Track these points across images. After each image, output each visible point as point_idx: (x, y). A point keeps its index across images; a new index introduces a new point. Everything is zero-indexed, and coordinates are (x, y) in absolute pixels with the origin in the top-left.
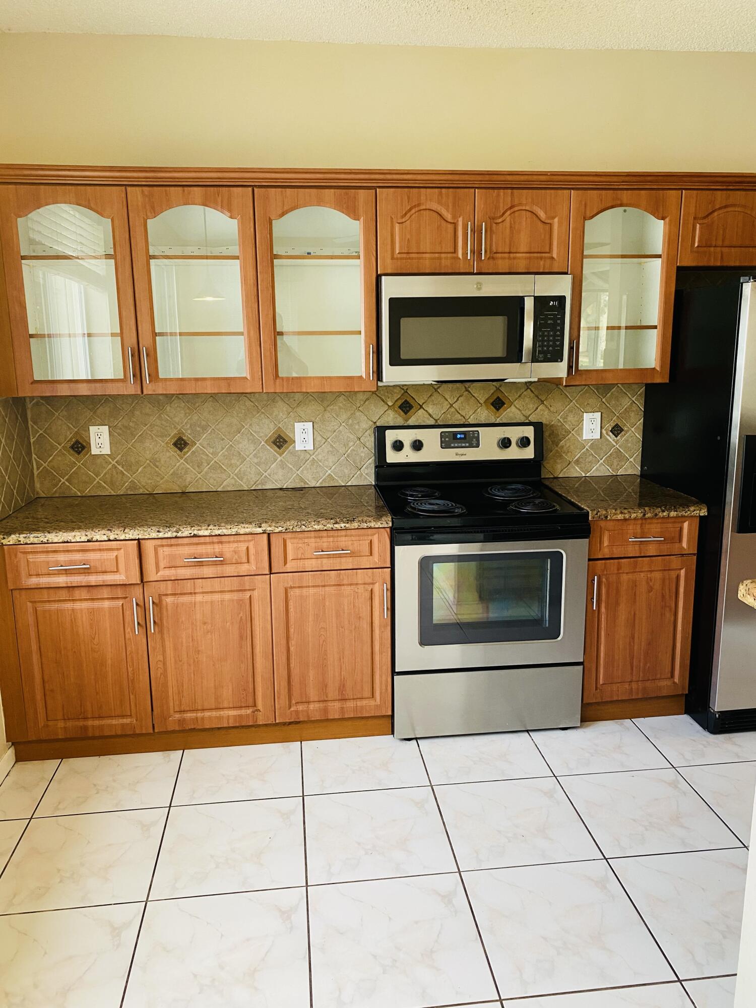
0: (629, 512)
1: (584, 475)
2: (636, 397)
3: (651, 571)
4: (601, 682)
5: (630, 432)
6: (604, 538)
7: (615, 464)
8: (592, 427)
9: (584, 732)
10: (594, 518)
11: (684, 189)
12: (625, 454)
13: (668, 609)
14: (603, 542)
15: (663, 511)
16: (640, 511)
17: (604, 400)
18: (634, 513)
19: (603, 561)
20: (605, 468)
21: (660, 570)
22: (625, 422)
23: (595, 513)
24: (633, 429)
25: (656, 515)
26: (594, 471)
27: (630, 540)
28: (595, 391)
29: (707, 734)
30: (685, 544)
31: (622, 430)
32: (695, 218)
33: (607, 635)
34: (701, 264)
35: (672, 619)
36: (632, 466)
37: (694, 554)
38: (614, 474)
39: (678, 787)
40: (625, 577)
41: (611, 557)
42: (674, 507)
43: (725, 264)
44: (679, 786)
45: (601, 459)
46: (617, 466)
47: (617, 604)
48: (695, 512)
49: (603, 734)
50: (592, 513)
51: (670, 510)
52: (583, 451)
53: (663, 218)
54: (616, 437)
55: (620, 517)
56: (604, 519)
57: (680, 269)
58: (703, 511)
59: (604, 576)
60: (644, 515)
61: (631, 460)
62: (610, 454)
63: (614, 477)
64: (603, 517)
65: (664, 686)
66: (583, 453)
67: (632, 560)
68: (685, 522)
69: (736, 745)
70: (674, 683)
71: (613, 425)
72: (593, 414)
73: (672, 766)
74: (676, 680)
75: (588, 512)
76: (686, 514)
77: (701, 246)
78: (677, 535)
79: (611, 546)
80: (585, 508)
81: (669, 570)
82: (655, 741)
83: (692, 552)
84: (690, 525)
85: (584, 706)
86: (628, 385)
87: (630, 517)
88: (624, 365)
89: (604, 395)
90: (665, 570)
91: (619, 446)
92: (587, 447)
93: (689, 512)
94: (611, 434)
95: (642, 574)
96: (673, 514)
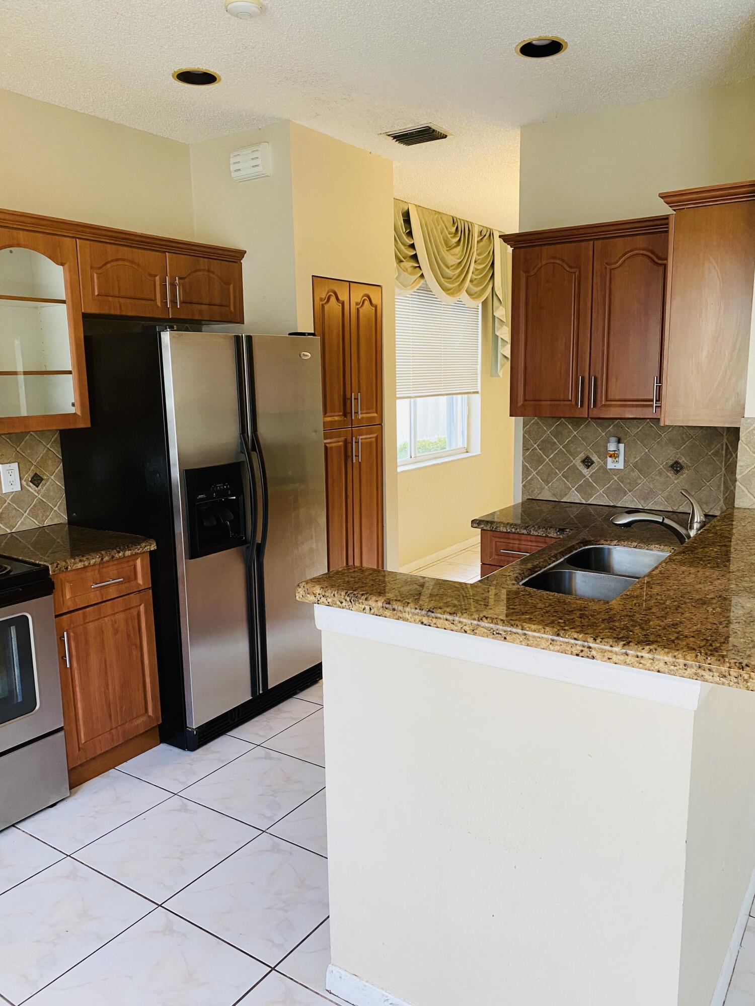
0: (87, 559)
1: (9, 532)
2: (50, 444)
3: (114, 614)
4: (83, 742)
5: (50, 480)
6: (65, 590)
7: (40, 515)
8: (11, 479)
9: (75, 799)
10: (54, 571)
11: (78, 238)
12: (49, 504)
13: (134, 647)
14: (65, 595)
15: (119, 552)
16: (98, 556)
17: (18, 449)
18: (93, 559)
19: (68, 615)
20: (30, 522)
21: (121, 611)
22: (44, 471)
23: (55, 567)
24: (52, 477)
25: (113, 557)
26: (19, 526)
27: (92, 587)
28: (8, 440)
29: (188, 753)
30: (140, 581)
31: (42, 479)
32: (92, 268)
33: (83, 690)
34: (103, 312)
35: (139, 655)
36: (58, 514)
37: (149, 588)
38: (41, 526)
39: (188, 810)
40: (91, 626)
41: (75, 608)
42: (127, 546)
43: (124, 314)
44: (188, 808)
45: (25, 512)
46: (42, 517)
47: (88, 655)
48: (146, 548)
49: (95, 792)
50: (52, 567)
51: (124, 550)
52: (5, 505)
53: (62, 264)
54: (37, 487)
55: (80, 565)
56: (65, 570)
57: (86, 316)
58: (153, 546)
59: (70, 630)
60: (102, 559)
61: (56, 509)
62: (34, 506)
63: (41, 529)
64: (63, 568)
65: (140, 723)
66: (5, 508)
67: (95, 606)
68: (138, 558)
69: (214, 752)
70: (149, 717)
71: (32, 475)
72: (9, 465)
73: (173, 793)
74: (150, 713)
75: (48, 567)
76: (139, 552)
77: (100, 295)
78: (133, 573)
79: (73, 597)
80: (42, 563)
81: (130, 609)
82: (147, 778)
83: (147, 587)
84: (142, 561)
85: (71, 771)
86: (42, 433)
87: (90, 564)
88: (27, 411)
89: (18, 444)
90: (126, 610)
91: (41, 496)
92: (8, 501)
93: (141, 549)
94: (31, 484)
95: (106, 619)
96: (128, 553)
